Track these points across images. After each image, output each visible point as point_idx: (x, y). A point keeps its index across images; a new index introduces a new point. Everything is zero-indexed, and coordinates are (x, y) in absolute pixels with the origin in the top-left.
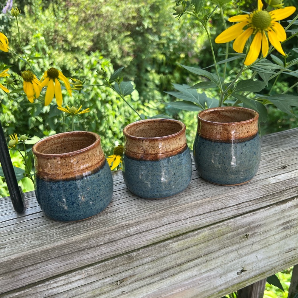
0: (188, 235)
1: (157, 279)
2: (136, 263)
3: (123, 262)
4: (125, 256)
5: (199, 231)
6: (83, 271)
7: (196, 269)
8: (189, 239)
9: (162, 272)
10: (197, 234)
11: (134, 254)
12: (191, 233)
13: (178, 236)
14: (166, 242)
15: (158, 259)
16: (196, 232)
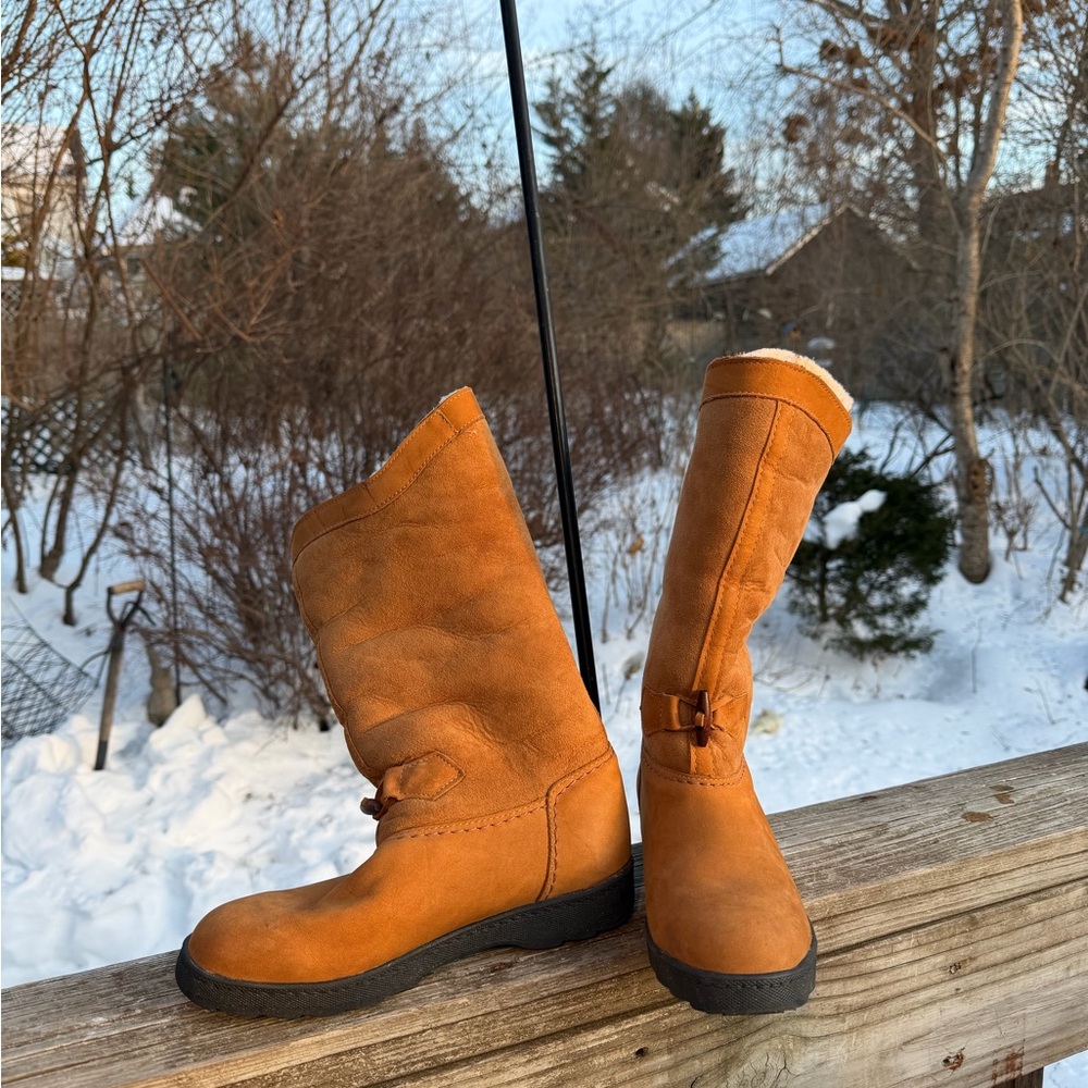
0: (1054, 891)
1: (1005, 973)
2: (980, 934)
3: (964, 928)
4: (967, 917)
5: (1070, 886)
6: (912, 935)
7: (1062, 965)
8: (1055, 900)
9: (1014, 959)
10: (1068, 891)
11: (978, 915)
12: (1058, 889)
13: (1038, 893)
14: (1024, 900)
15: (1010, 931)
16: (1064, 888)
